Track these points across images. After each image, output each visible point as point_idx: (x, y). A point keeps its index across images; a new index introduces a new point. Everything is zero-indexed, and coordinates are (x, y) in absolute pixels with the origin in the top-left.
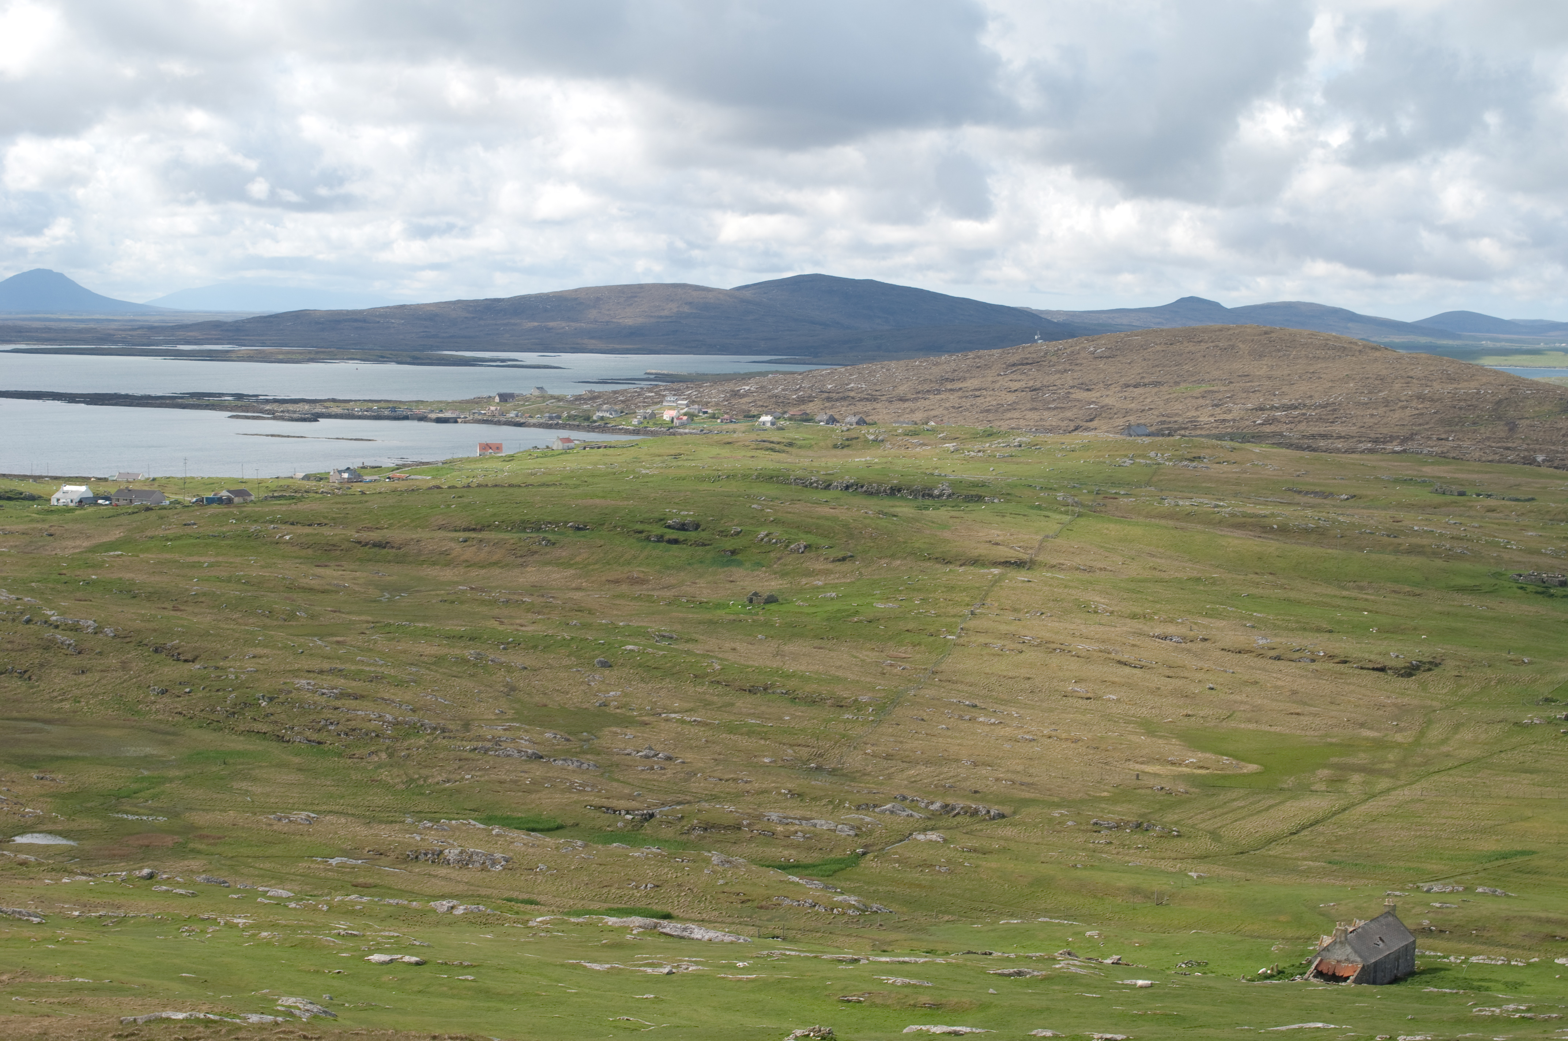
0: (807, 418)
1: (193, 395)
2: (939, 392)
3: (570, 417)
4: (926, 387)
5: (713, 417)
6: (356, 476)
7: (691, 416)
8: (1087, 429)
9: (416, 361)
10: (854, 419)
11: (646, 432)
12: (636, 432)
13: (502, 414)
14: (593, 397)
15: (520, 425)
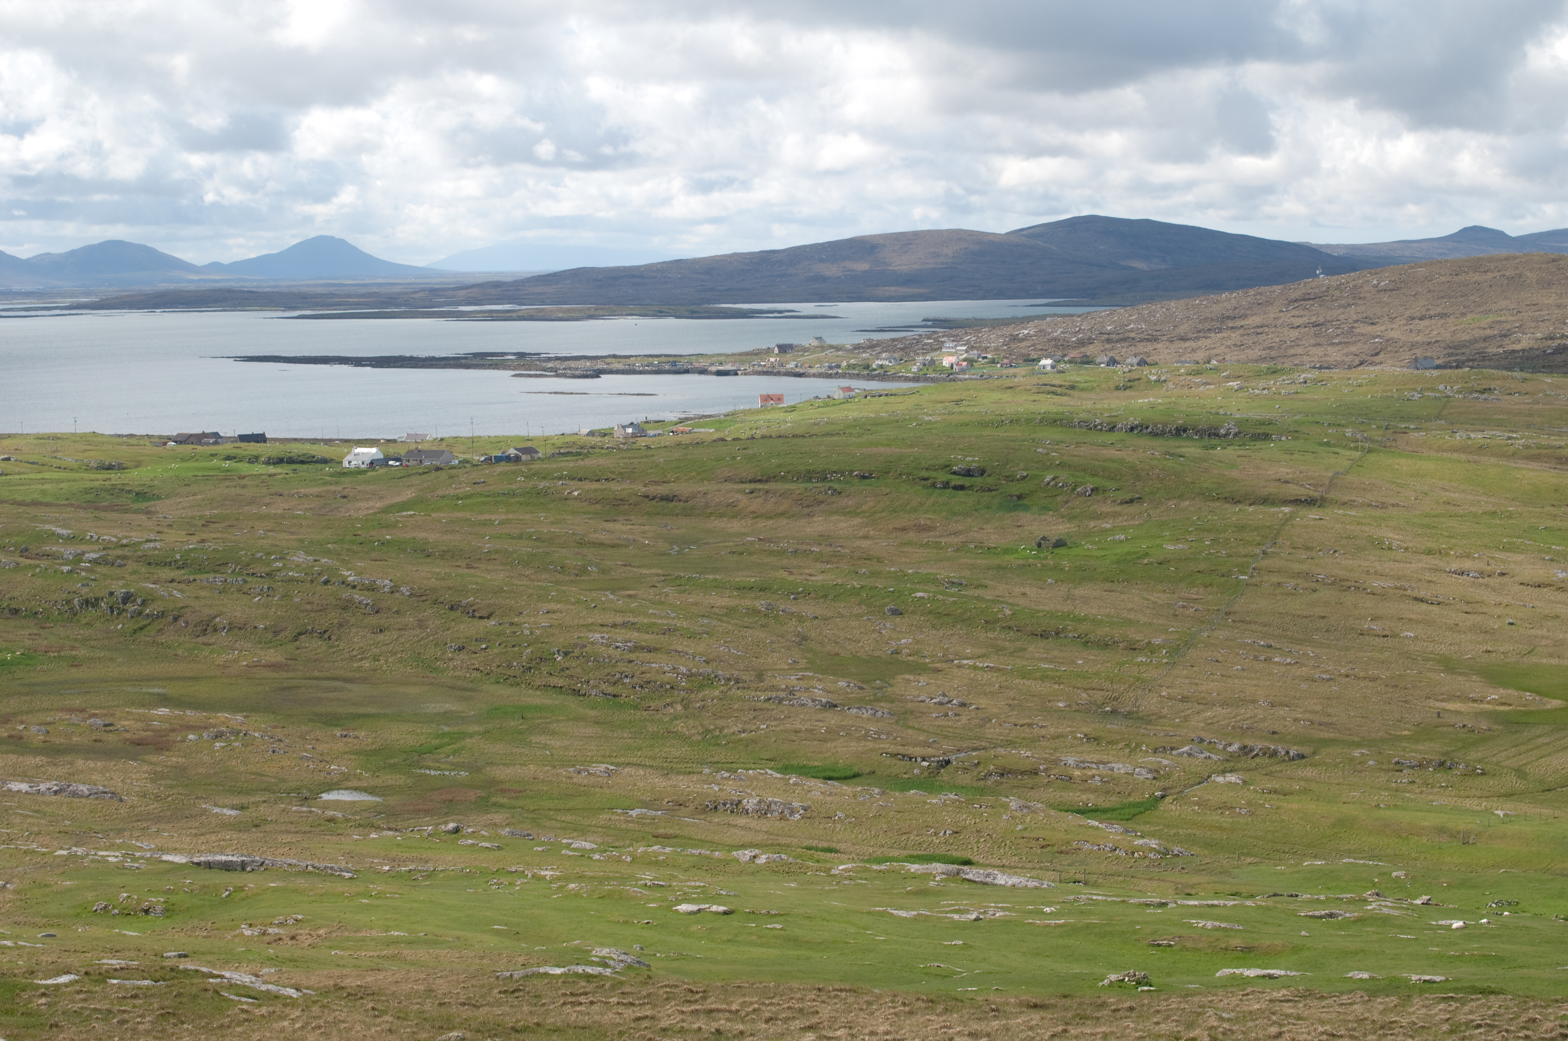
0: (1087, 361)
1: (476, 355)
2: (1220, 330)
3: (849, 366)
4: (1207, 326)
5: (993, 362)
6: (640, 430)
7: (971, 362)
8: (1372, 364)
9: (693, 315)
10: (1135, 361)
11: (926, 379)
12: (916, 379)
13: (782, 365)
14: (872, 346)
15: (800, 375)
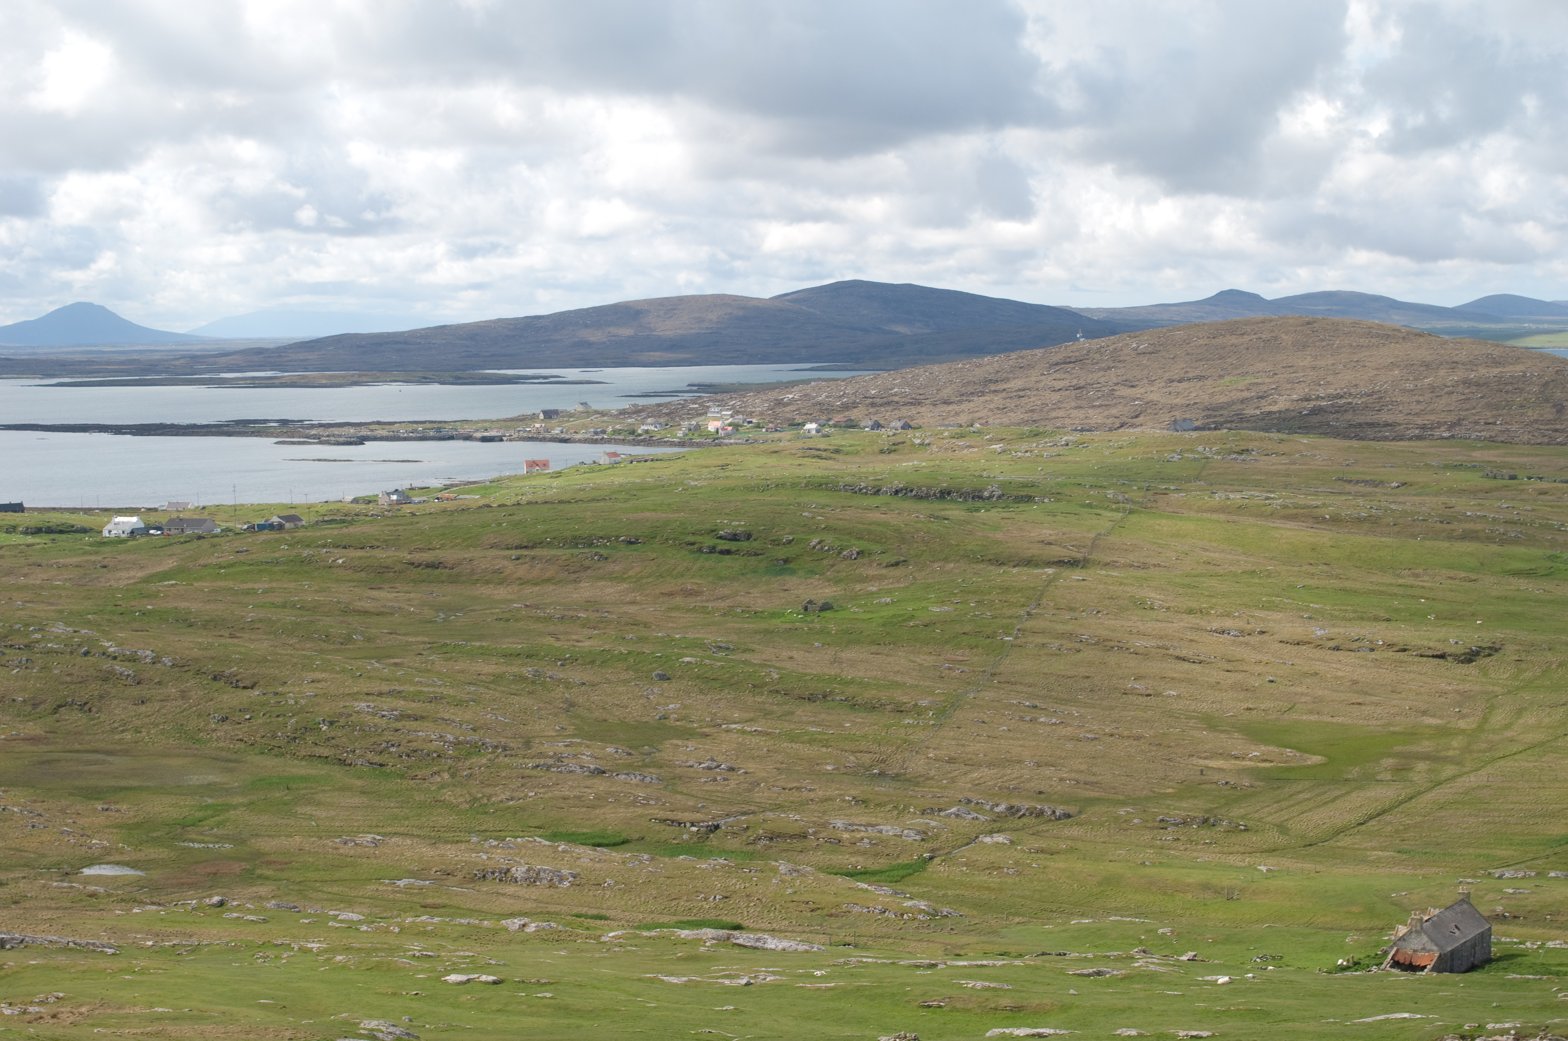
0: (852, 425)
1: (238, 422)
2: (983, 394)
3: (615, 432)
4: (970, 389)
5: (758, 426)
6: (405, 497)
7: (736, 426)
8: (1132, 426)
9: (458, 381)
10: (899, 424)
11: (692, 444)
12: (682, 444)
13: (547, 431)
14: (637, 411)
15: (565, 441)
